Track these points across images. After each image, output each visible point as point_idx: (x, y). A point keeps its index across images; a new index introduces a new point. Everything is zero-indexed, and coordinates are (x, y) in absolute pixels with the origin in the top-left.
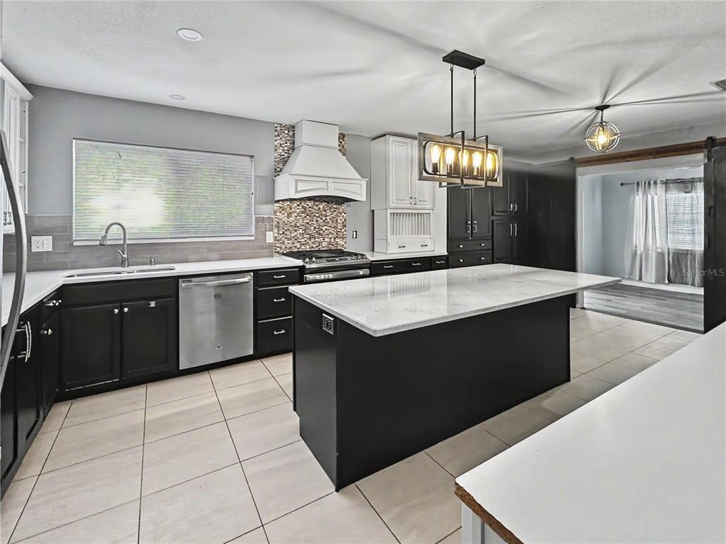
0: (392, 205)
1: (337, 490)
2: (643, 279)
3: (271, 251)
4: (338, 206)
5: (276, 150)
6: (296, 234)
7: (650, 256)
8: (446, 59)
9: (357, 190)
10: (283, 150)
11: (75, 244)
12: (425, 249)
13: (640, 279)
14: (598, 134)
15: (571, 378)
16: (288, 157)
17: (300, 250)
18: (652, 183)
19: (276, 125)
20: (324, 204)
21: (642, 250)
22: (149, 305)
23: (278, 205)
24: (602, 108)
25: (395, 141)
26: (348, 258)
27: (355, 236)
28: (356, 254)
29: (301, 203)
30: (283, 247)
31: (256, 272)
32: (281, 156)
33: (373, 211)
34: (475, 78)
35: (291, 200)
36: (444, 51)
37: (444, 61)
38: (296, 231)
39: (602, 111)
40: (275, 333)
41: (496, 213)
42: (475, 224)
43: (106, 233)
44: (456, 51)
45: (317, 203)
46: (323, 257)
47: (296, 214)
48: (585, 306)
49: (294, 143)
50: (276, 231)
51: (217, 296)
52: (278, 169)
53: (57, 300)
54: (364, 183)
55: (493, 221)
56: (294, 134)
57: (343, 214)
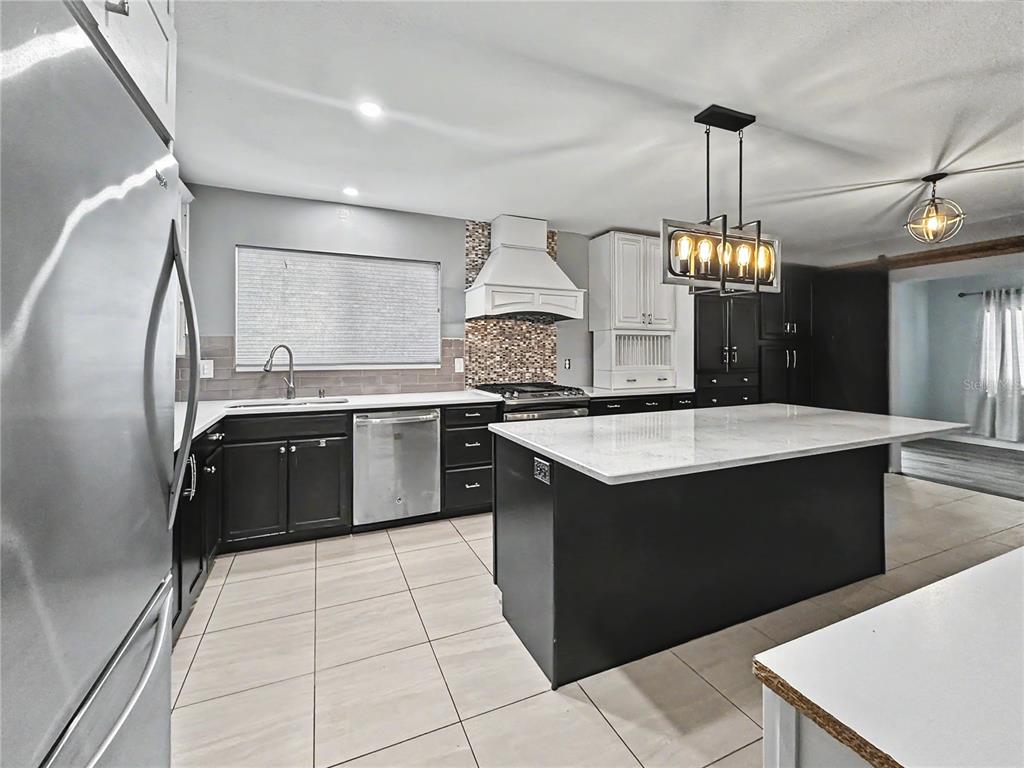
0: (618, 325)
1: (554, 688)
2: (998, 436)
3: (461, 382)
4: (546, 327)
5: (467, 255)
6: (492, 361)
7: (1009, 401)
8: (698, 119)
9: (572, 305)
10: (477, 255)
11: (238, 369)
12: (663, 384)
13: (993, 435)
14: (928, 217)
15: (887, 569)
16: (483, 263)
17: (497, 382)
18: (1013, 290)
19: (468, 223)
20: (528, 323)
21: (996, 392)
22: (319, 443)
23: (470, 325)
24: (933, 178)
25: (623, 239)
26: (559, 393)
27: (567, 366)
28: (570, 389)
29: (498, 322)
30: (477, 378)
31: (443, 408)
32: (474, 262)
33: (592, 332)
34: (741, 142)
35: (486, 318)
36: (697, 107)
37: (696, 121)
38: (492, 358)
39: (934, 183)
40: (468, 487)
41: (764, 336)
42: (735, 351)
43: (271, 357)
44: (714, 106)
45: (518, 322)
46: (527, 392)
47: (491, 337)
48: (903, 470)
49: (490, 245)
50: (467, 358)
51: (397, 437)
52: (470, 279)
53: (221, 433)
54: (580, 295)
55: (760, 348)
56: (489, 234)
57: (553, 337)
